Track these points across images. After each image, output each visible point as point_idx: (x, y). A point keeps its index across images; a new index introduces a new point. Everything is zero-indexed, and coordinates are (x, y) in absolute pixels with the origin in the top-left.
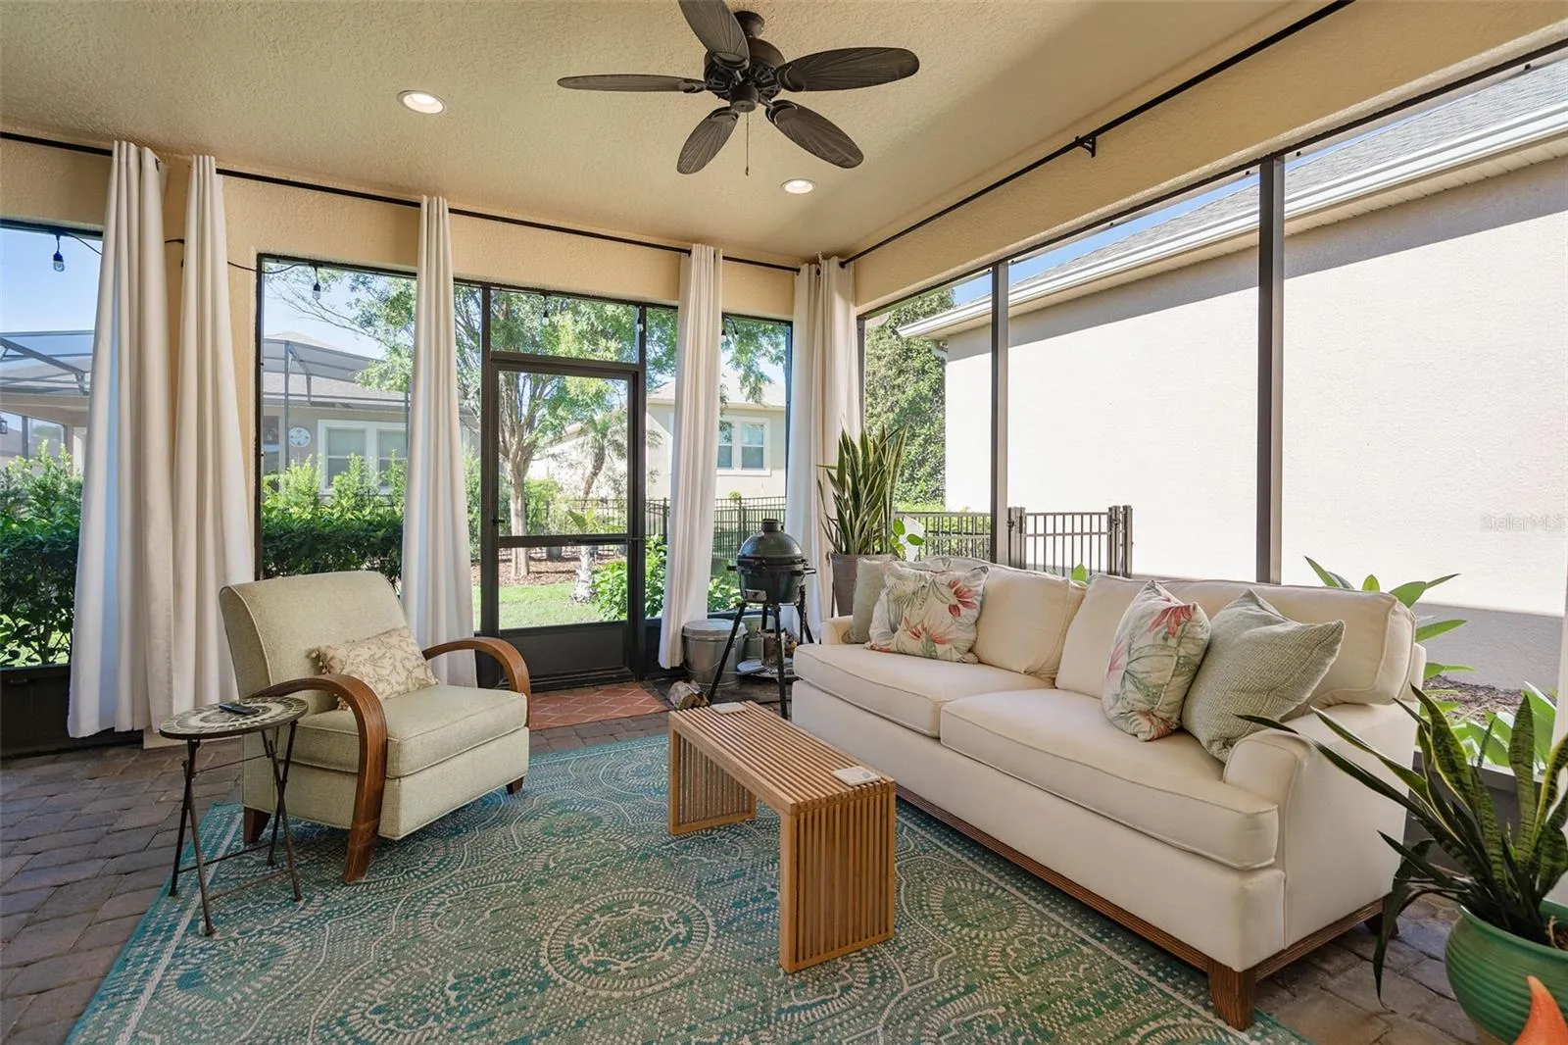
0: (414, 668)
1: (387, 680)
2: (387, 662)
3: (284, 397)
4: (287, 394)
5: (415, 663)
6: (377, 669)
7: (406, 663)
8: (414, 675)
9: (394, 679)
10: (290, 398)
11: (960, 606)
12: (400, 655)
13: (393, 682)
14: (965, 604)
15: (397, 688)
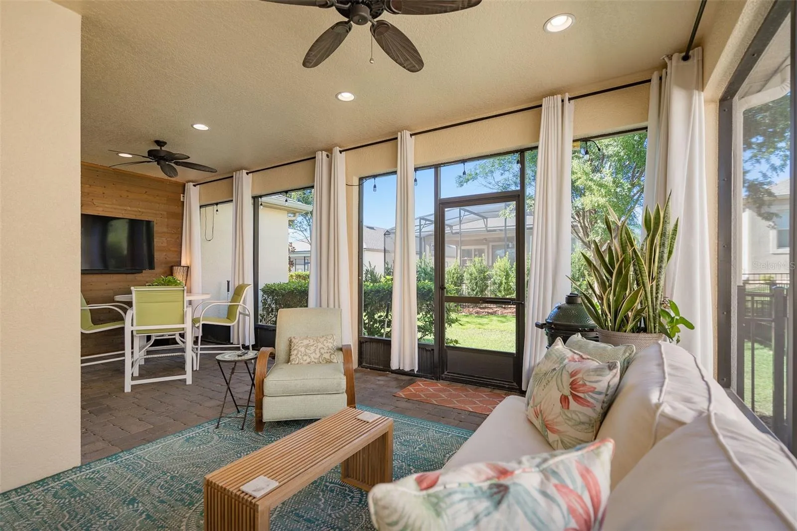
0: (325, 353)
1: (309, 356)
2: (313, 348)
3: (504, 228)
4: (506, 226)
5: (326, 351)
6: (307, 350)
7: (322, 350)
8: (324, 356)
9: (312, 356)
10: (507, 228)
11: (570, 398)
12: (320, 345)
13: (312, 357)
14: (576, 397)
15: (313, 360)
